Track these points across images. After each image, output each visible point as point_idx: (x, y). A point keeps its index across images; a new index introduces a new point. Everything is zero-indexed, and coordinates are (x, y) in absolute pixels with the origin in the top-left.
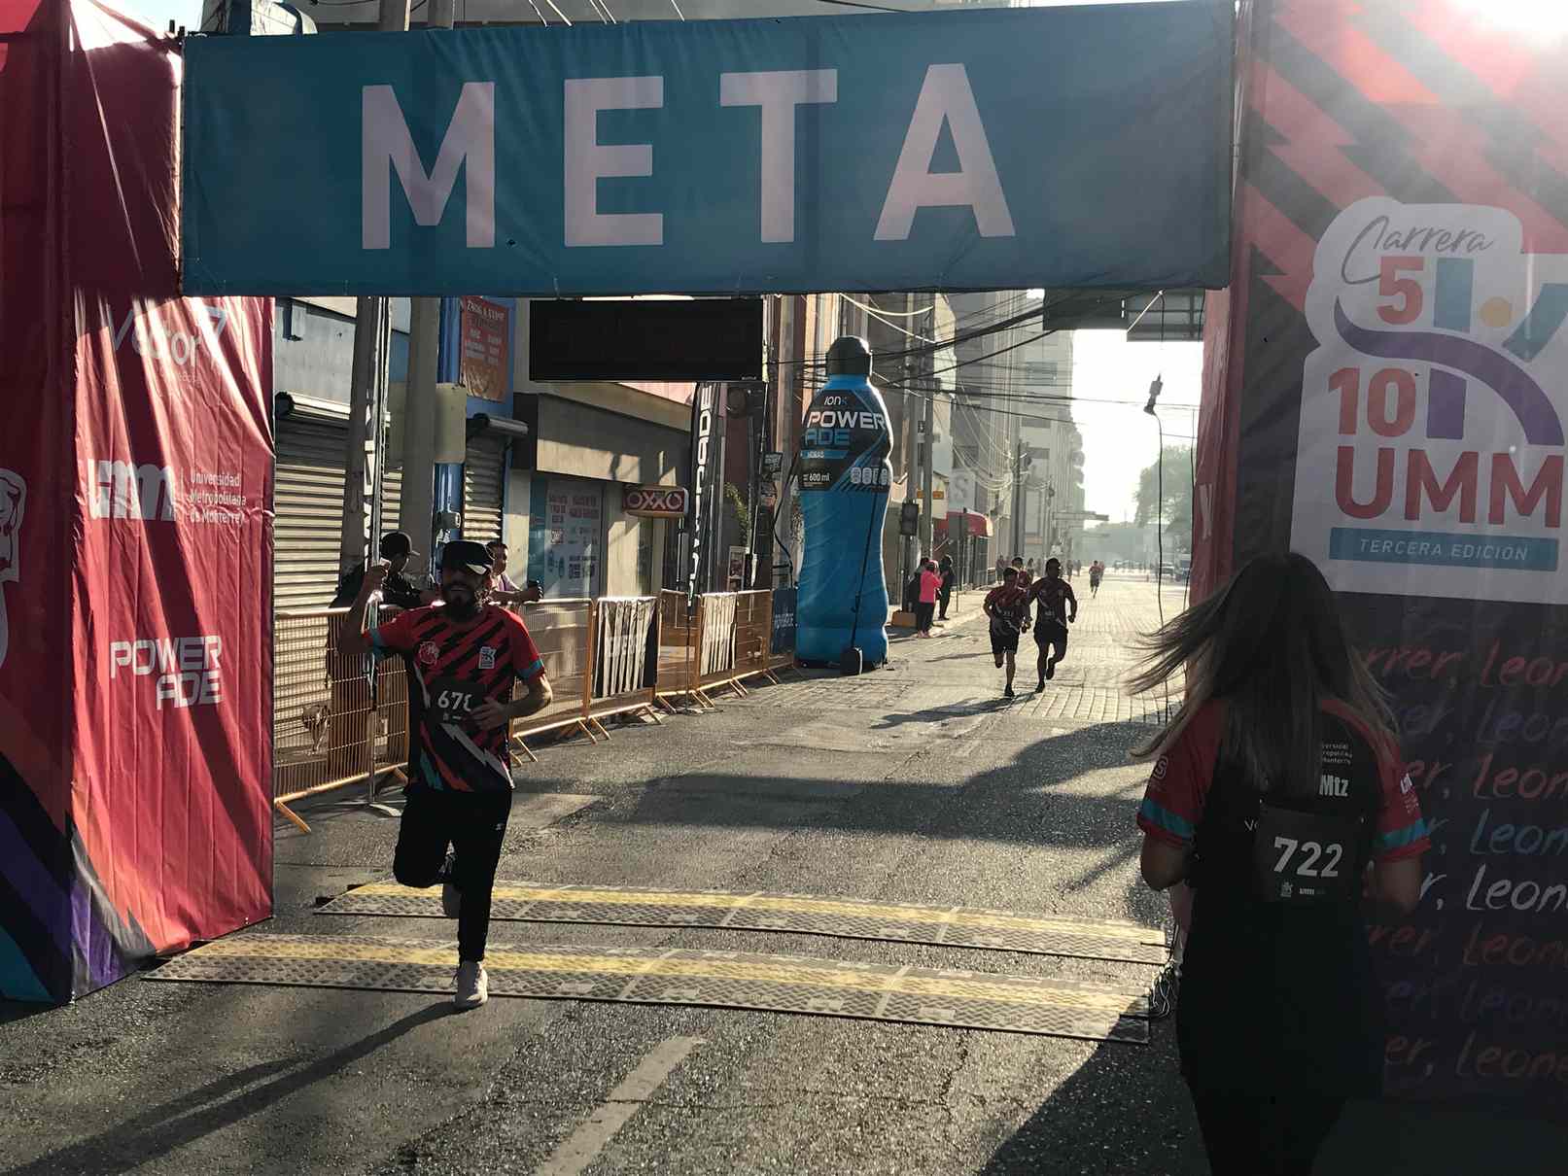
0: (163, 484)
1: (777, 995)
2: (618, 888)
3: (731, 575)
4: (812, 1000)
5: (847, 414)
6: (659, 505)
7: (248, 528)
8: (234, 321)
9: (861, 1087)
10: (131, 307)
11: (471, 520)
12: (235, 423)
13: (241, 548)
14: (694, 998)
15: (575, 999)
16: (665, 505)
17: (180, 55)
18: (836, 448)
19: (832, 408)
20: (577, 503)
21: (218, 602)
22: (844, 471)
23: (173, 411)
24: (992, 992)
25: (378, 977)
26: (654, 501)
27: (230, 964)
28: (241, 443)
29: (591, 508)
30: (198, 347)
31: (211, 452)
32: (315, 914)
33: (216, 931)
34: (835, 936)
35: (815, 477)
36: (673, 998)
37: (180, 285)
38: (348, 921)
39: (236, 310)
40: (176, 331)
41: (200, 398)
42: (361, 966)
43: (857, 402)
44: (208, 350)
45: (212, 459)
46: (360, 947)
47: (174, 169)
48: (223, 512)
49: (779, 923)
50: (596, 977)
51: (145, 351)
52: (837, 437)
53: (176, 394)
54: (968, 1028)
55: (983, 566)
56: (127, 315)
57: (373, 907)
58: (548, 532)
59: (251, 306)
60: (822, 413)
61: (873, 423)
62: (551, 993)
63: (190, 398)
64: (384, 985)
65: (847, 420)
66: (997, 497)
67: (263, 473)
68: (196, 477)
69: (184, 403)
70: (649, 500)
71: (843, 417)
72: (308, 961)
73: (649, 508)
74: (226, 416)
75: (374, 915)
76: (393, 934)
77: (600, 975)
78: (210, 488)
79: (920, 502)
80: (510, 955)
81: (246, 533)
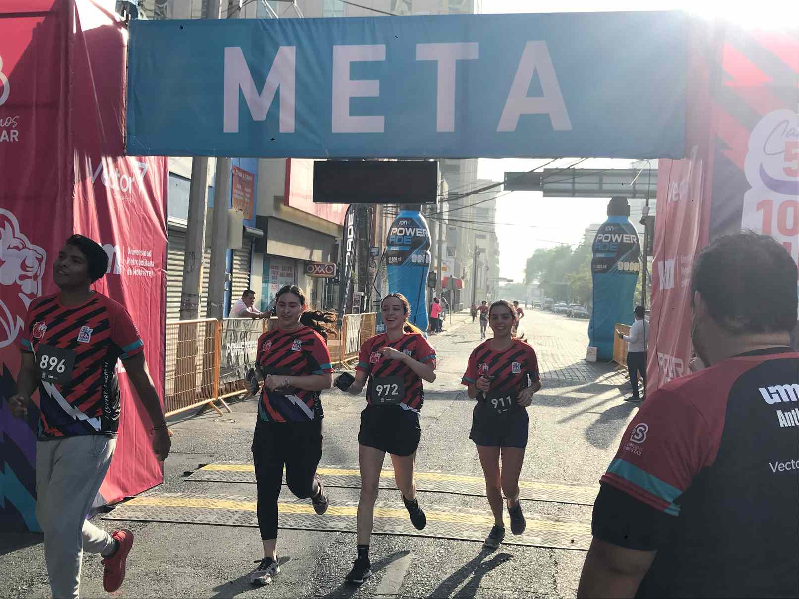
0: (115, 254)
1: (445, 529)
2: (339, 467)
3: (354, 305)
4: (465, 531)
5: (410, 229)
6: (322, 272)
7: (155, 278)
8: (150, 170)
9: (511, 585)
10: (100, 160)
11: (236, 277)
12: (150, 224)
13: (151, 289)
14: (402, 531)
15: (339, 531)
16: (325, 271)
17: (126, 29)
18: (405, 245)
19: (403, 226)
20: (283, 270)
21: (140, 317)
22: (409, 255)
23: (120, 214)
24: (556, 527)
25: (229, 518)
26: (320, 269)
27: (148, 510)
28: (153, 234)
29: (289, 272)
30: (133, 183)
31: (137, 238)
32: (185, 481)
33: (136, 491)
34: (461, 494)
35: (394, 259)
36: (391, 531)
37: (125, 150)
38: (204, 485)
39: (152, 163)
40: (123, 174)
41: (133, 209)
42: (219, 512)
43: (414, 224)
44: (137, 184)
45: (139, 242)
46: (216, 500)
47: (123, 89)
48: (143, 270)
49: (430, 487)
50: (347, 519)
51: (107, 184)
52: (405, 240)
53: (120, 206)
54: (552, 548)
55: (459, 303)
56: (99, 164)
57: (215, 477)
58: (270, 285)
59: (158, 163)
60: (398, 228)
61: (422, 234)
62: (325, 528)
63: (128, 209)
64: (234, 523)
65: (410, 234)
66: (464, 270)
67: (162, 251)
68: (130, 251)
69: (125, 212)
70: (317, 269)
71: (408, 230)
72: (190, 508)
73: (317, 272)
74: (146, 220)
75: (217, 482)
76: (230, 493)
77: (347, 517)
78: (137, 257)
79: (436, 271)
80: (297, 505)
81: (154, 283)
